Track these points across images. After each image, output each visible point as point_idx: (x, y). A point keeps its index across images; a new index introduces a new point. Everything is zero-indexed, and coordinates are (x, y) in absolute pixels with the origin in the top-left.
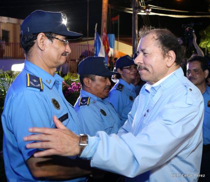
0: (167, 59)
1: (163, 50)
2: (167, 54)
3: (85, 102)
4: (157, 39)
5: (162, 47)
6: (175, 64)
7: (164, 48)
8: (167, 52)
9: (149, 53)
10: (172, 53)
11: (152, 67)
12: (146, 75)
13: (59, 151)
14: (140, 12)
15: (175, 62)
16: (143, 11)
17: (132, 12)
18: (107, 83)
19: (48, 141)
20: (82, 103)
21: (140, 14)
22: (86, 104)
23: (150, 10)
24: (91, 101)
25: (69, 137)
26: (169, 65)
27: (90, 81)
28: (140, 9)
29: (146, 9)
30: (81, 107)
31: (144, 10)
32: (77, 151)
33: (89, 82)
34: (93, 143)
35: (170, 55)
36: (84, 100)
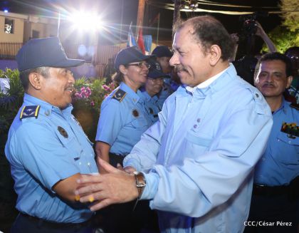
0: (209, 55)
1: (204, 45)
2: (208, 50)
3: (31, 112)
4: (194, 34)
5: (202, 42)
6: (221, 60)
7: (205, 42)
8: (209, 47)
9: (185, 51)
10: (216, 48)
11: (191, 69)
12: (186, 78)
13: (115, 200)
14: (184, 8)
15: (221, 57)
16: (187, 7)
17: (173, 9)
18: (68, 79)
19: (100, 191)
20: (25, 114)
21: (183, 10)
22: (33, 116)
23: (197, 5)
24: (42, 111)
25: (122, 180)
26: (213, 63)
27: (41, 78)
28: (184, 4)
29: (192, 4)
30: (24, 120)
31: (189, 5)
32: (135, 194)
33: (38, 80)
34: (152, 181)
35: (213, 50)
36: (30, 110)
